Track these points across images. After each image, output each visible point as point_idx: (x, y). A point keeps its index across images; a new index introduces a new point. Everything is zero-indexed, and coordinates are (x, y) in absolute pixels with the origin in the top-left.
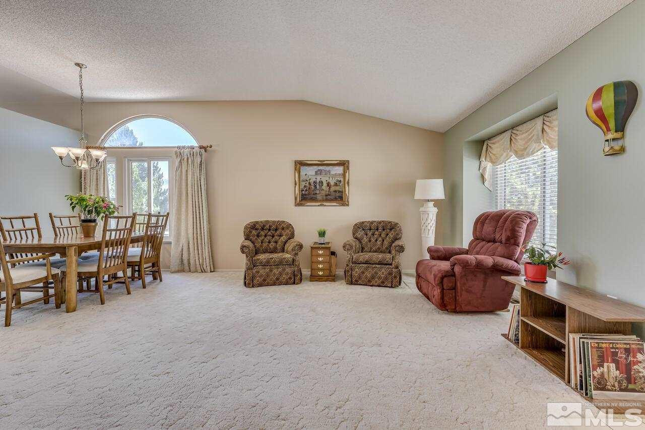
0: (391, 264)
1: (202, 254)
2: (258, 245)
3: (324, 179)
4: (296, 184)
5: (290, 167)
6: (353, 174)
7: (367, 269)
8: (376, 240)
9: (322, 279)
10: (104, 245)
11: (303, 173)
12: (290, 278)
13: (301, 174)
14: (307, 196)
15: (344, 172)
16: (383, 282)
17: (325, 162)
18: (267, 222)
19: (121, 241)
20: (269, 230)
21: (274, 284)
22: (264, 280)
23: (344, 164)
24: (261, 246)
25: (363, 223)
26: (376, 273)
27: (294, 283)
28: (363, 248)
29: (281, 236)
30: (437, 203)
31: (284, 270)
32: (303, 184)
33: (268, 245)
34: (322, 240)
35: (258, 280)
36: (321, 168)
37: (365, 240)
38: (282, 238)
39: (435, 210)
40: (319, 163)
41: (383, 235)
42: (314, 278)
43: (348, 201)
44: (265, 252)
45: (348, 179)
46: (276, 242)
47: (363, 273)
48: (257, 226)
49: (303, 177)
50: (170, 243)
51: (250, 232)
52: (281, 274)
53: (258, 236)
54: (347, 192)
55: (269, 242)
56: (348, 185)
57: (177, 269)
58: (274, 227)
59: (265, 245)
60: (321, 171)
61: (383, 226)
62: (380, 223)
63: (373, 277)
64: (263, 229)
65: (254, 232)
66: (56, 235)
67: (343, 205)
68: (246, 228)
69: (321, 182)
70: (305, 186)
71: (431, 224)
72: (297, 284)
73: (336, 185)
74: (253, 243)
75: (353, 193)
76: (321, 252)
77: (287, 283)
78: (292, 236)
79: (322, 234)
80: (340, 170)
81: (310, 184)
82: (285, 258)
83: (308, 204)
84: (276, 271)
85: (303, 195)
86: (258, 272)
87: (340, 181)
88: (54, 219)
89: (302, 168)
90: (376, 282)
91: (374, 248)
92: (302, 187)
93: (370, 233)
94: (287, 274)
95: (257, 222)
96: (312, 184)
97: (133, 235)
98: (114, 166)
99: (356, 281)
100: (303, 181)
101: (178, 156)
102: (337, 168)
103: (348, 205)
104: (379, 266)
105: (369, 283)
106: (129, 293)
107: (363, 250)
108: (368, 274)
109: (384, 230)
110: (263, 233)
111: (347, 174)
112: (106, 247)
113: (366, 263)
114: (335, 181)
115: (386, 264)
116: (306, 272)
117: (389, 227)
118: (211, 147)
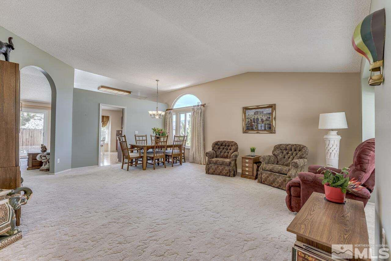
0: (286, 175)
1: (201, 156)
2: (218, 153)
3: (260, 117)
4: (243, 121)
5: (241, 111)
6: (279, 113)
7: (270, 175)
8: (289, 158)
9: (247, 177)
10: (155, 148)
11: (247, 114)
12: (228, 173)
13: (246, 114)
14: (250, 127)
15: (272, 112)
16: (280, 186)
17: (260, 107)
18: (224, 141)
19: (163, 146)
20: (225, 146)
21: (219, 175)
22: (214, 172)
23: (272, 107)
24: (220, 154)
25: (281, 145)
26: (276, 179)
27: (229, 176)
28: (278, 162)
29: (231, 150)
30: (340, 132)
31: (224, 168)
32: (247, 120)
33: (224, 154)
34: (253, 154)
35: (211, 171)
36: (257, 110)
37: (281, 156)
38: (231, 151)
39: (339, 137)
40: (256, 107)
41: (294, 155)
42: (243, 176)
43: (275, 130)
44: (222, 157)
45: (275, 116)
46: (228, 153)
47: (268, 177)
48: (219, 143)
49: (247, 116)
50: (189, 149)
51: (215, 146)
52: (223, 169)
53: (219, 148)
54: (274, 124)
55: (225, 152)
56: (275, 120)
57: (192, 161)
58: (227, 144)
59: (222, 153)
60: (257, 112)
61: (295, 148)
62: (293, 145)
63: (274, 181)
64: (222, 145)
65: (217, 146)
66: (152, 143)
67: (271, 133)
68: (213, 144)
69: (258, 119)
70: (248, 122)
71: (333, 149)
72: (231, 177)
73: (267, 120)
74: (216, 152)
75: (278, 125)
76: (247, 161)
77: (226, 176)
78: (236, 150)
79: (253, 150)
80: (269, 110)
81: (251, 120)
82: (225, 162)
83: (250, 132)
84: (221, 168)
85: (247, 127)
86: (211, 167)
87: (270, 118)
88: (152, 137)
89: (247, 111)
90: (276, 184)
91: (286, 163)
92: (247, 122)
93: (285, 152)
94: (226, 170)
95: (219, 142)
96: (252, 120)
97: (167, 144)
98: (175, 116)
99: (264, 181)
100: (247, 119)
101: (193, 109)
102: (267, 109)
103: (275, 133)
104: (278, 174)
105: (270, 184)
106: (165, 168)
107: (277, 163)
108: (271, 178)
109: (295, 150)
110: (222, 147)
111: (274, 113)
112: (156, 148)
113: (270, 171)
114: (266, 118)
115: (284, 174)
116: (239, 171)
117: (298, 149)
118: (205, 104)
